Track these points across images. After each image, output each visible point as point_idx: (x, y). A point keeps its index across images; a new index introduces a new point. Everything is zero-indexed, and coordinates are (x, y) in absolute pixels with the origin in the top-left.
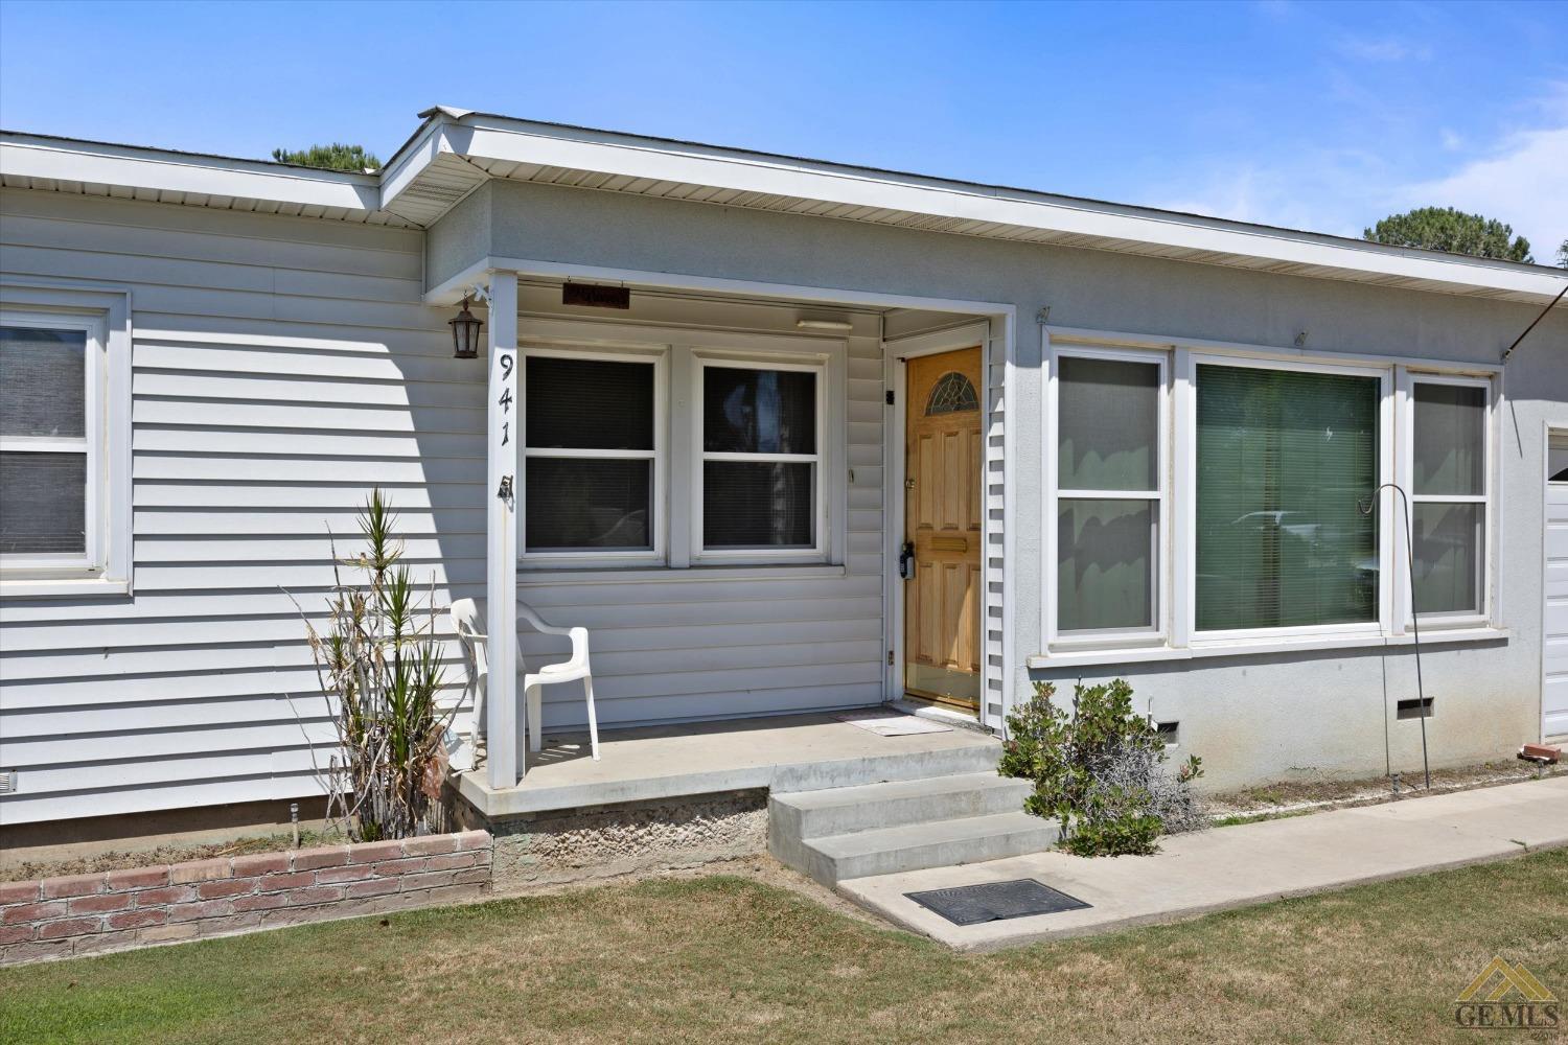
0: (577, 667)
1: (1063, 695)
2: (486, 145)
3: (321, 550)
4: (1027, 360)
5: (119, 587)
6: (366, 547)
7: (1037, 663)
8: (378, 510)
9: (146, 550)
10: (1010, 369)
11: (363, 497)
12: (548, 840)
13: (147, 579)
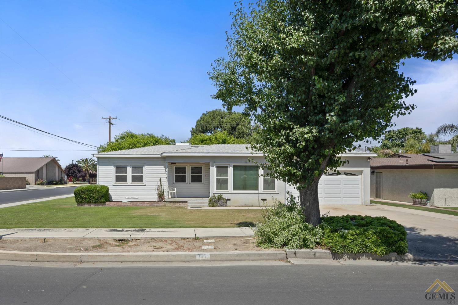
0: (175, 191)
1: (216, 195)
2: (164, 155)
3: (156, 182)
4: (213, 166)
5: (145, 185)
6: (159, 182)
7: (214, 192)
8: (160, 179)
9: (147, 182)
10: (211, 167)
11: (159, 178)
12: (170, 203)
13: (147, 184)
